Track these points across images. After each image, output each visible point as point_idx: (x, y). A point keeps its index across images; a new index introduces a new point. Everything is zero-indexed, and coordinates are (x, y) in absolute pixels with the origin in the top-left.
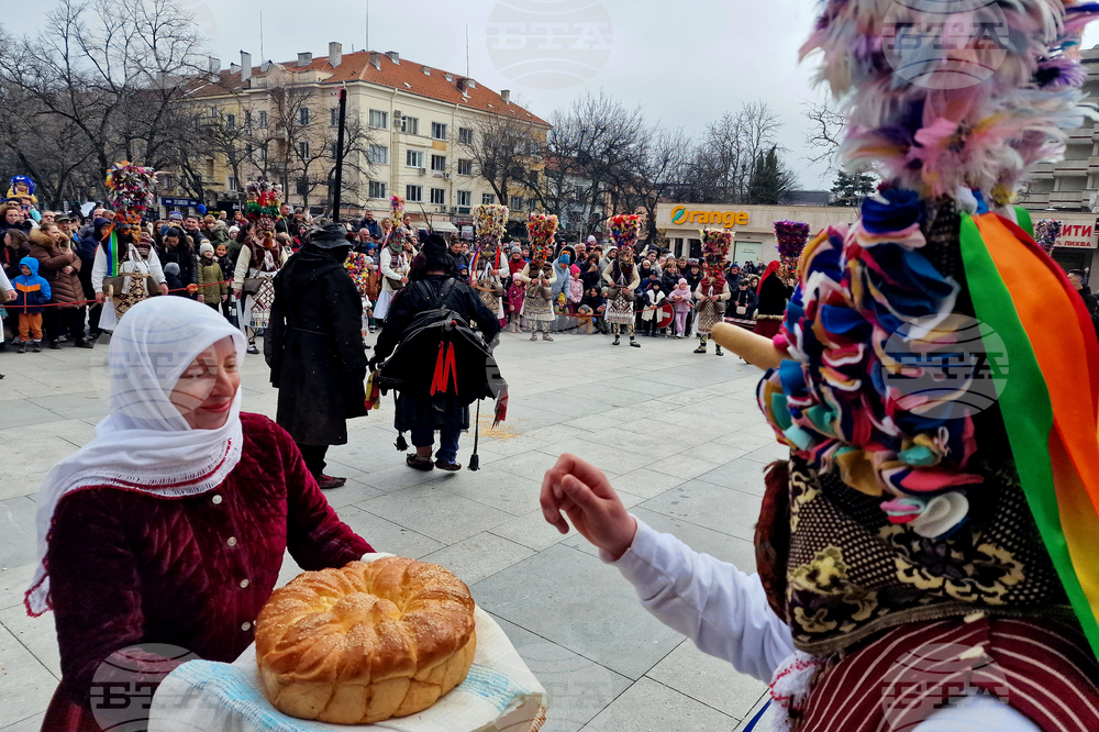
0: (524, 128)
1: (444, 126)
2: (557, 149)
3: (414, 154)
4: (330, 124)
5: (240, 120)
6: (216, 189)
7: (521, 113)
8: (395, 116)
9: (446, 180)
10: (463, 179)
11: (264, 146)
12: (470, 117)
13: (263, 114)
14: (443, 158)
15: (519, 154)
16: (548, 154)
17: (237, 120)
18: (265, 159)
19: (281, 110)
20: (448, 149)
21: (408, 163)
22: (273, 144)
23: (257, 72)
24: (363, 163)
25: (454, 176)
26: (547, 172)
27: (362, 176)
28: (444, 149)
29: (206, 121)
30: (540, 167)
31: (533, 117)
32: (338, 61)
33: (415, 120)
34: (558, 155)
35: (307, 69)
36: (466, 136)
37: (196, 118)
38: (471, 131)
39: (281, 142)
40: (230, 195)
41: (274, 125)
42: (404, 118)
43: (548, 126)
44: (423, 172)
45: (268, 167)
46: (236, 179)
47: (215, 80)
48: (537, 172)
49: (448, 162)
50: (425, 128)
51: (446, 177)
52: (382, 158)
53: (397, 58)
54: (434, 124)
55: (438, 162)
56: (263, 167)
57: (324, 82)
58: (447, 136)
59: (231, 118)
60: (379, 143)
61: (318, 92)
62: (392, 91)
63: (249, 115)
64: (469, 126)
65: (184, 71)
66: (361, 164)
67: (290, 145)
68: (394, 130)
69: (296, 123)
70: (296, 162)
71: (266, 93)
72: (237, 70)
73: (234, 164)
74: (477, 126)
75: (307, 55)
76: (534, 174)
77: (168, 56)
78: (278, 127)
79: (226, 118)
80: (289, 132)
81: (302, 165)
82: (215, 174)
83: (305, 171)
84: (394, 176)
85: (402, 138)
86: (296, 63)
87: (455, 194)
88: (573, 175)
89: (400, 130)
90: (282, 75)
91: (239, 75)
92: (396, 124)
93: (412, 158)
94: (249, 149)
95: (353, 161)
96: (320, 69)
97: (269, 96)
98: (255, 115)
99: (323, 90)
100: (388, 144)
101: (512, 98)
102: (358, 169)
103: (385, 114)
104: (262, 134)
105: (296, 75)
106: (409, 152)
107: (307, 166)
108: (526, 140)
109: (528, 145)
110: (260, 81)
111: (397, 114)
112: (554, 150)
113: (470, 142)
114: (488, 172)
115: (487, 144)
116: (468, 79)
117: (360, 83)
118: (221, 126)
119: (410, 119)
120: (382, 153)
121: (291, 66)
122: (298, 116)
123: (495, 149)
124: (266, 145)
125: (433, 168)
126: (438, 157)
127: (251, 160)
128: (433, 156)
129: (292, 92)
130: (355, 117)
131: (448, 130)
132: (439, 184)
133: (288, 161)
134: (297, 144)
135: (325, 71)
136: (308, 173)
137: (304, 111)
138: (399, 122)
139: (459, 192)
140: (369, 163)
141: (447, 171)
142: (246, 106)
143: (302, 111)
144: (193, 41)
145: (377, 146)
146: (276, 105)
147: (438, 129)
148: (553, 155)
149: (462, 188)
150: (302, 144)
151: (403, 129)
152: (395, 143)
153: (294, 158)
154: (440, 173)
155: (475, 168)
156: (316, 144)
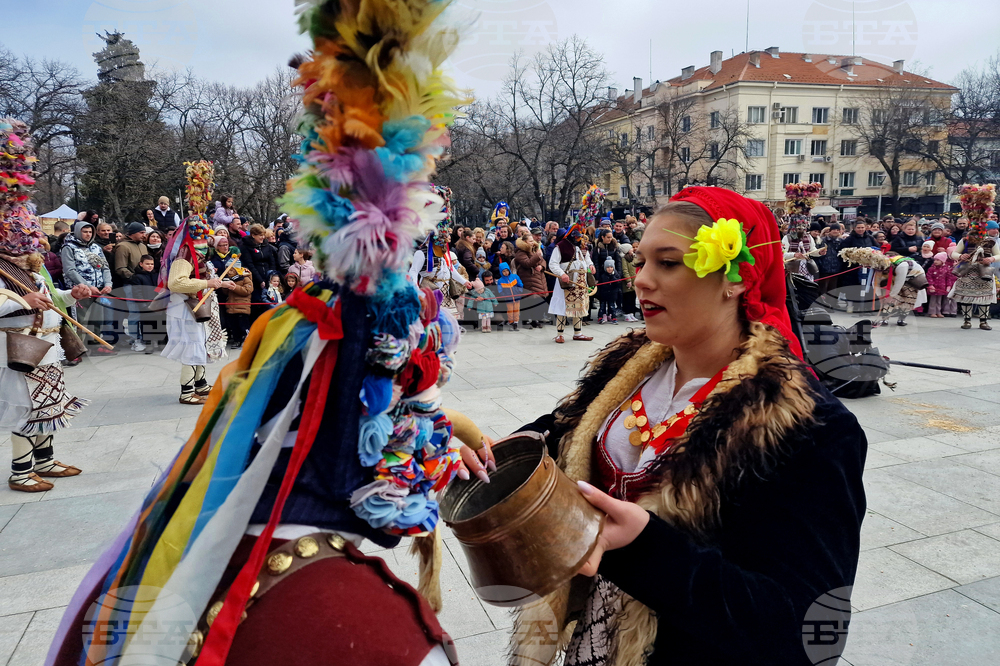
0: (922, 97)
1: (826, 110)
2: (965, 113)
3: (793, 143)
4: (709, 127)
5: (632, 137)
6: (611, 198)
7: (918, 81)
8: (774, 109)
9: (826, 164)
10: (847, 160)
11: (651, 156)
12: (857, 95)
13: (651, 129)
14: (824, 142)
15: (915, 125)
16: (952, 120)
17: (629, 138)
18: (652, 167)
19: (666, 122)
20: (830, 132)
21: (786, 152)
22: (659, 153)
23: (646, 93)
24: (741, 159)
25: (836, 159)
26: (951, 140)
27: (740, 172)
28: (825, 132)
29: (606, 143)
30: (943, 135)
31: (933, 83)
32: (719, 68)
33: (795, 109)
34: (966, 120)
35: (689, 81)
36: (850, 115)
37: (599, 141)
38: (856, 110)
39: (666, 150)
40: (622, 202)
41: (660, 136)
42: (783, 109)
43: (951, 90)
44: (801, 159)
45: (655, 174)
46: (628, 188)
47: (614, 105)
48: (937, 142)
49: (829, 145)
50: (805, 115)
51: (826, 161)
52: (759, 151)
53: (777, 53)
54: (814, 109)
55: (818, 147)
56: (650, 175)
57: (706, 90)
58: (829, 119)
59: (625, 136)
60: (757, 137)
61: (699, 100)
62: (771, 85)
63: (639, 130)
64: (855, 105)
65: (594, 103)
66: (739, 160)
67: (673, 152)
68: (772, 123)
69: (680, 131)
70: (678, 166)
71: (654, 110)
72: (630, 94)
73: (626, 175)
74: (864, 105)
75: (689, 69)
76: (934, 145)
77: (583, 93)
78: (663, 137)
79: (621, 137)
80: (673, 140)
81: (684, 168)
82: (611, 186)
83: (687, 173)
84: (771, 167)
85: (781, 129)
86: (680, 78)
87: (836, 175)
88: (987, 140)
89: (778, 121)
90: (668, 91)
91: (632, 98)
92: (775, 117)
93: (790, 146)
94: (639, 161)
95: (731, 157)
96: (702, 79)
97: (657, 112)
98: (645, 130)
99: (704, 97)
100: (765, 137)
101: (906, 68)
102: (736, 164)
103: (763, 109)
104: (649, 146)
105: (680, 89)
106: (787, 142)
107: (688, 168)
108: (924, 108)
109: (927, 113)
110: (650, 100)
111: (776, 106)
112: (961, 114)
113: (855, 121)
114: (877, 149)
115: (875, 120)
116: (854, 58)
117: (740, 84)
118: (617, 145)
119: (789, 109)
120: (759, 146)
121: (676, 82)
122: (681, 126)
123: (886, 124)
124: (653, 155)
125: (812, 153)
126: (818, 142)
127: (639, 170)
128: (813, 142)
129: (676, 104)
130: (734, 116)
131: (831, 112)
132: (818, 169)
133: (672, 166)
134: (680, 150)
135: (707, 79)
136: (689, 175)
137: (687, 120)
138: (778, 114)
139: (841, 174)
140: (747, 157)
141: (828, 154)
142: (638, 124)
143: (685, 120)
144: (602, 76)
145: (756, 141)
146: (662, 119)
147: (820, 114)
148: (960, 119)
149: (845, 169)
150: (684, 149)
151: (782, 120)
152: (772, 135)
153: (677, 164)
154: (820, 157)
155: (860, 147)
156: (696, 148)
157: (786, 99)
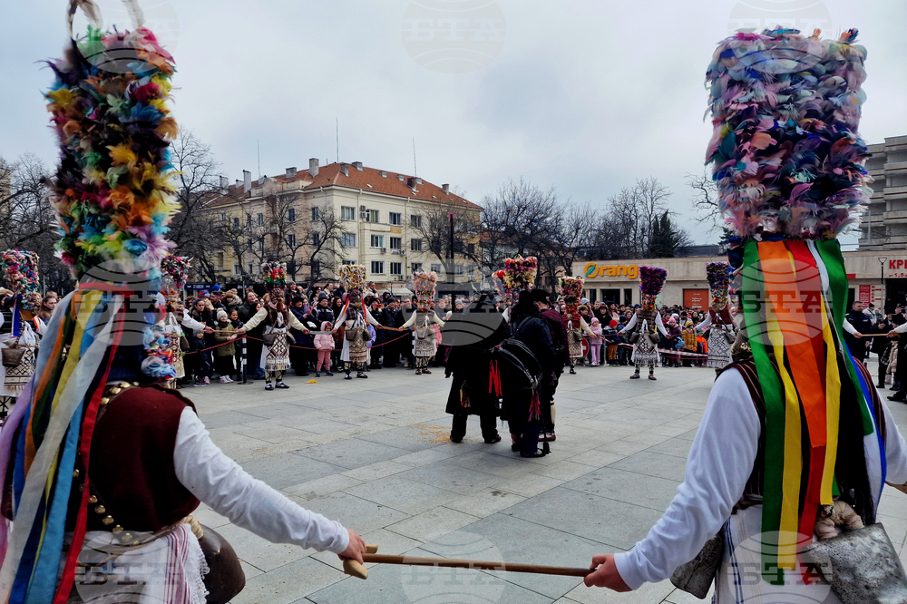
0: (461, 212)
1: (399, 215)
2: (488, 226)
3: (377, 238)
4: (311, 219)
5: (243, 222)
6: (225, 274)
7: (459, 201)
8: (361, 210)
9: (402, 256)
10: (415, 254)
11: (261, 240)
12: (419, 206)
13: (260, 216)
14: (399, 239)
15: (458, 232)
16: (482, 231)
17: (241, 222)
18: (262, 249)
19: (274, 212)
20: (403, 232)
21: (372, 245)
22: (268, 237)
23: (255, 185)
24: (337, 247)
25: (408, 252)
26: (482, 244)
27: (337, 258)
28: (399, 232)
29: (218, 224)
30: (476, 240)
31: (468, 202)
32: (316, 172)
33: (377, 212)
34: (489, 230)
35: (292, 180)
36: (416, 220)
37: (211, 222)
38: (420, 217)
39: (274, 235)
40: (236, 278)
41: (268, 223)
42: (368, 211)
43: (479, 209)
44: (384, 251)
45: (265, 255)
46: (240, 266)
47: (225, 193)
48: (473, 245)
49: (403, 242)
50: (384, 217)
51: (401, 254)
52: (352, 242)
53: (361, 167)
54: (391, 214)
55: (395, 242)
56: (260, 255)
57: (306, 188)
58: (402, 222)
59: (236, 220)
60: (349, 231)
61: (301, 196)
62: (358, 191)
63: (249, 217)
64: (418, 213)
65: (203, 188)
66: (336, 248)
67: (281, 238)
68: (360, 221)
69: (286, 221)
70: (285, 250)
71: (262, 200)
72: (241, 184)
73: (239, 255)
74: (424, 213)
75: (292, 169)
76: (471, 247)
77: (191, 178)
78: (272, 224)
79: (232, 221)
80: (281, 228)
81: (290, 251)
82: (225, 263)
83: (293, 256)
84: (362, 256)
85: (367, 226)
86: (285, 176)
87: (409, 265)
88: (502, 245)
89: (365, 219)
90: (274, 185)
91: (242, 188)
92: (362, 216)
93: (375, 241)
94: (250, 243)
95: (329, 246)
96: (303, 179)
97: (265, 202)
98: (255, 216)
99: (306, 194)
100: (356, 232)
101: (451, 190)
102: (334, 252)
103: (353, 209)
104: (259, 231)
105: (285, 185)
106: (372, 236)
107: (294, 252)
108: (463, 220)
109: (465, 224)
110: (258, 191)
111: (363, 208)
112: (486, 226)
113: (419, 225)
114: (435, 247)
115: (432, 226)
116: (416, 178)
117: (334, 187)
118: (229, 227)
119: (372, 211)
120: (352, 238)
121: (280, 178)
122: (287, 215)
123: (439, 230)
124: (263, 238)
125: (391, 247)
126: (395, 239)
127: (251, 251)
128: (391, 238)
129: (282, 197)
130: (330, 212)
131: (402, 217)
132: (396, 259)
133: (280, 249)
134: (286, 237)
135: (307, 180)
136: (295, 258)
137: (292, 211)
138: (364, 214)
139: (412, 264)
140: (342, 247)
141: (403, 249)
142: (248, 211)
143: (290, 211)
144: (210, 166)
145: (348, 233)
146: (270, 208)
147: (395, 218)
148: (485, 230)
149: (415, 261)
150: (290, 236)
151: (368, 219)
152: (361, 230)
153: (284, 247)
154: (396, 250)
155: (424, 245)
156: (300, 236)
157: (371, 204)
